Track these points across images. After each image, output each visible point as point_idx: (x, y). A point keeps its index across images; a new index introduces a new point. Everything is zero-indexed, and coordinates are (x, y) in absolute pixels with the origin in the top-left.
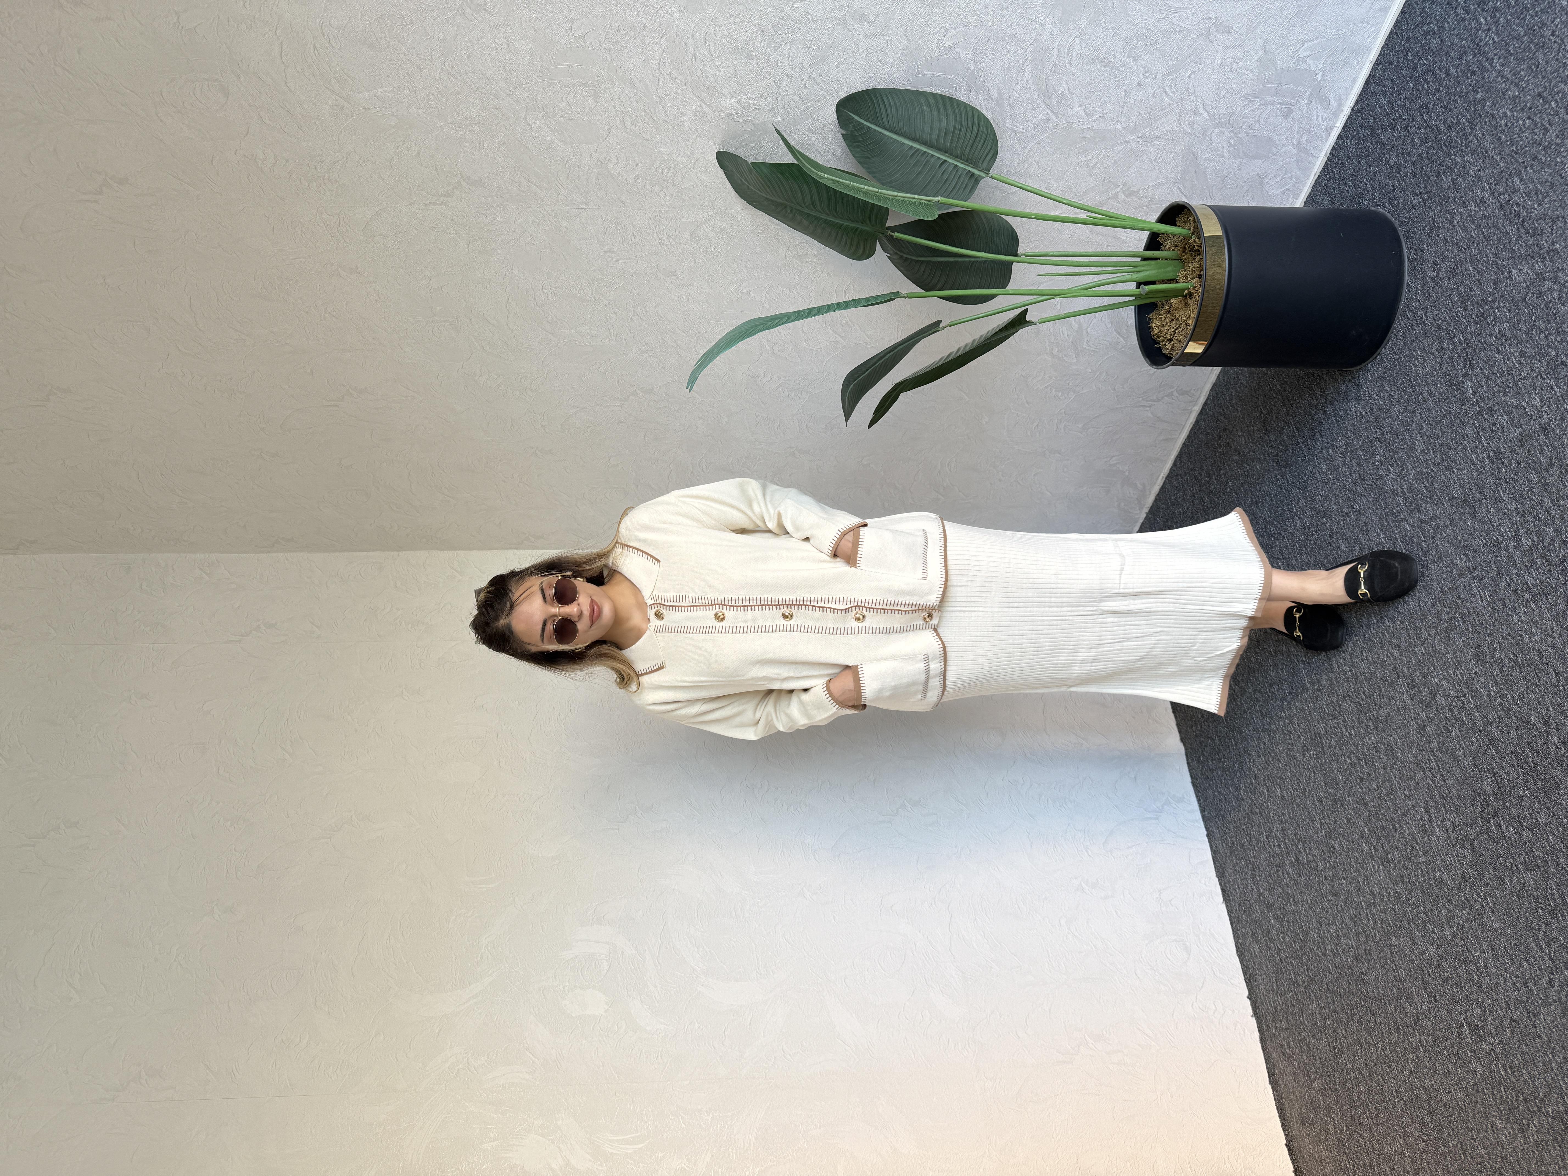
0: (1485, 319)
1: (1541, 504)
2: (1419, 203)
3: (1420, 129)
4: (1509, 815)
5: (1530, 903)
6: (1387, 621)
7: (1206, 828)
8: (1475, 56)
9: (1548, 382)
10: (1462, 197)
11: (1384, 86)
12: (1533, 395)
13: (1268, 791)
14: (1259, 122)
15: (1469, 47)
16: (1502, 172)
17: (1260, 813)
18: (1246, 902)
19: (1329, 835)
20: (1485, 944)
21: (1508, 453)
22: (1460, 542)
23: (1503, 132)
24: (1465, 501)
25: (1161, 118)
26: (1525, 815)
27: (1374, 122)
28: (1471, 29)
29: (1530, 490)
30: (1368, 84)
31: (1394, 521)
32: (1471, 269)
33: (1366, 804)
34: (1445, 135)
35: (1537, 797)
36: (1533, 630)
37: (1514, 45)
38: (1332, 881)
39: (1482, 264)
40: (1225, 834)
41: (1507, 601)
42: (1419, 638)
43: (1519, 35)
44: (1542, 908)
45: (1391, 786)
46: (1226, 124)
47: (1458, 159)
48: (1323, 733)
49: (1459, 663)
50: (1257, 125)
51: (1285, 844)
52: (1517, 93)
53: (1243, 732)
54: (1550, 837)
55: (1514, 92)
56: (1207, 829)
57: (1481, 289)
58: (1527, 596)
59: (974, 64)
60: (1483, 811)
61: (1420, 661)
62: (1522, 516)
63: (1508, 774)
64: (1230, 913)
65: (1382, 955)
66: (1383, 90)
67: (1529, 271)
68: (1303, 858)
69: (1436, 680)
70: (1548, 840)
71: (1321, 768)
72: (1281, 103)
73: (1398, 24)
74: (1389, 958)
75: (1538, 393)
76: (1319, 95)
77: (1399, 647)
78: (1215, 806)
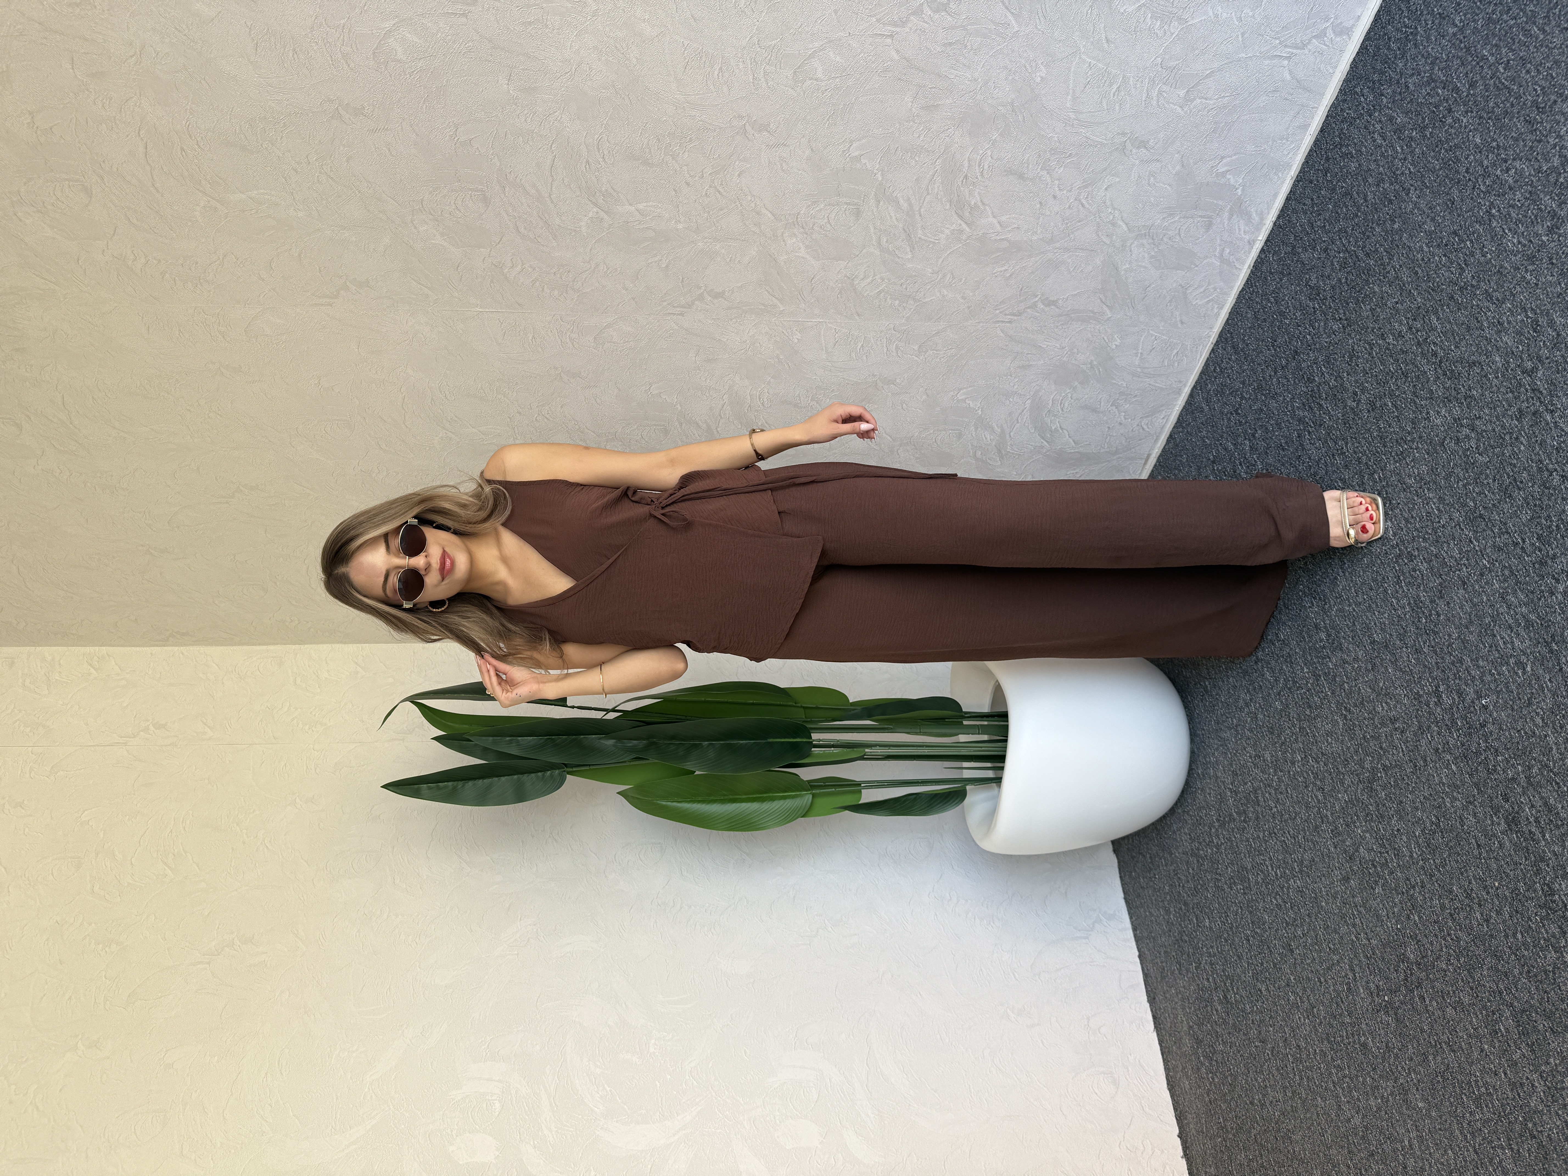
0: (1405, 459)
1: (1461, 661)
2: (1339, 328)
3: (1339, 252)
4: (1433, 988)
5: (1454, 1087)
6: (1311, 761)
7: (1138, 948)
8: (1391, 184)
9: (1467, 533)
10: (1380, 328)
11: (1304, 204)
12: (1452, 545)
13: (1197, 920)
14: (1179, 234)
15: (1386, 175)
16: (1419, 308)
17: (1190, 942)
18: (1176, 1033)
19: (1255, 976)
20: (1410, 1122)
21: (1428, 603)
22: (1382, 688)
23: (1420, 266)
24: (1386, 646)
25: (1079, 229)
26: (1449, 992)
27: (1295, 239)
28: (1388, 156)
29: (1450, 645)
30: (1289, 200)
31: (1317, 657)
32: (1390, 404)
33: (1292, 951)
34: (1364, 262)
35: (1459, 974)
36: (1455, 794)
37: (1430, 178)
38: (1259, 1026)
39: (1400, 401)
40: (1156, 957)
41: (1428, 759)
42: (1343, 783)
43: (1434, 168)
44: (1466, 1095)
45: (1316, 937)
46: (1145, 236)
47: (1376, 289)
48: (1249, 868)
49: (1381, 817)
50: (1178, 237)
51: (1214, 979)
52: (1433, 228)
53: (1172, 854)
54: (1474, 1020)
55: (1429, 226)
56: (1139, 950)
57: (1400, 427)
58: (1448, 757)
59: (882, 175)
60: (1406, 980)
61: (1343, 808)
62: (1443, 671)
63: (1432, 944)
64: (1161, 1042)
65: (1308, 1115)
66: (1303, 208)
67: (1447, 415)
68: (1231, 997)
69: (1359, 831)
70: (1471, 1023)
71: (1248, 905)
72: (1201, 216)
73: (1317, 143)
74: (1315, 1120)
75: (1457, 544)
76: (1239, 209)
77: (1323, 790)
78: (1146, 927)
